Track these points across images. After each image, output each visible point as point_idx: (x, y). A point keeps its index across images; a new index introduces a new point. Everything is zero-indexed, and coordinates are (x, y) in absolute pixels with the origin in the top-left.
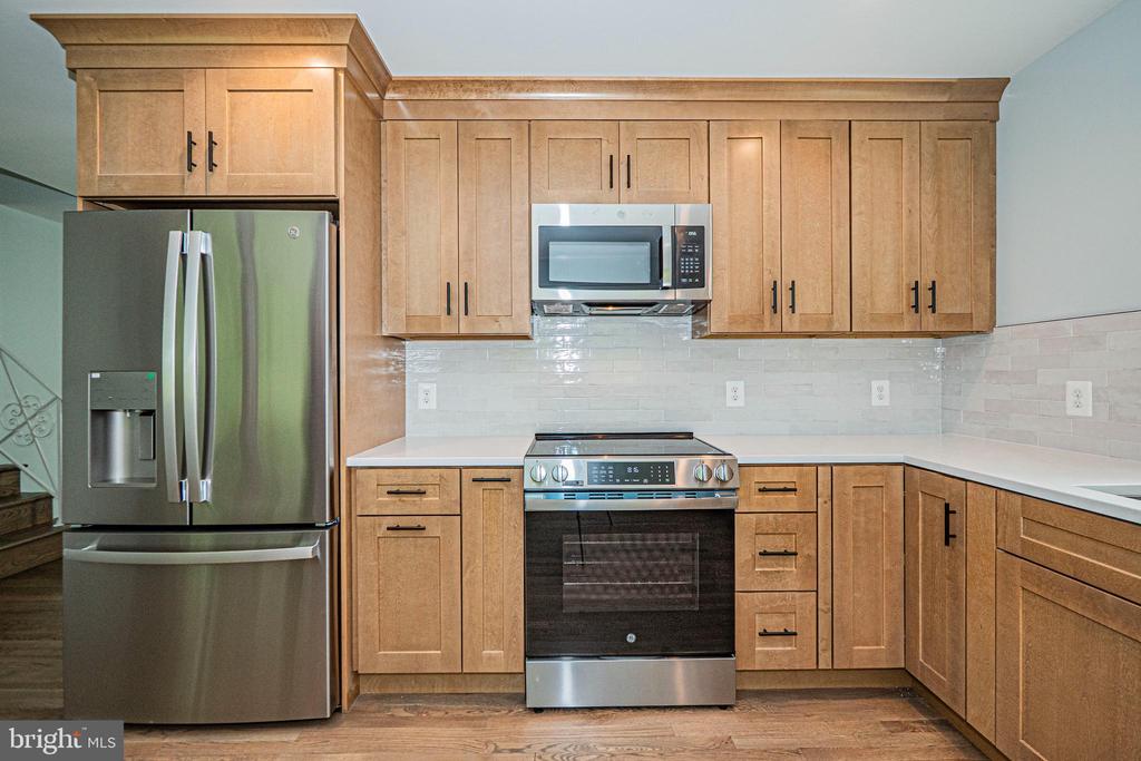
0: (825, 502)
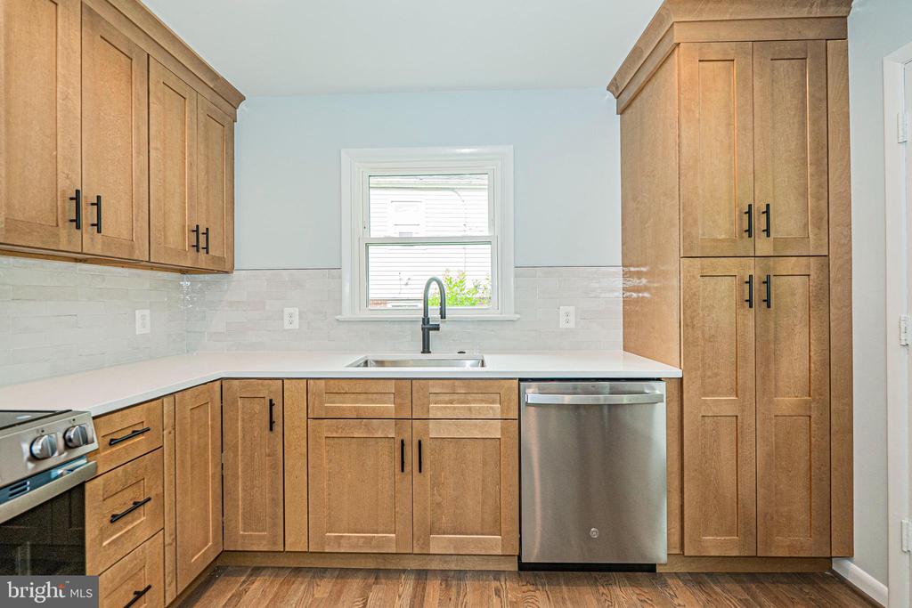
0: (170, 433)
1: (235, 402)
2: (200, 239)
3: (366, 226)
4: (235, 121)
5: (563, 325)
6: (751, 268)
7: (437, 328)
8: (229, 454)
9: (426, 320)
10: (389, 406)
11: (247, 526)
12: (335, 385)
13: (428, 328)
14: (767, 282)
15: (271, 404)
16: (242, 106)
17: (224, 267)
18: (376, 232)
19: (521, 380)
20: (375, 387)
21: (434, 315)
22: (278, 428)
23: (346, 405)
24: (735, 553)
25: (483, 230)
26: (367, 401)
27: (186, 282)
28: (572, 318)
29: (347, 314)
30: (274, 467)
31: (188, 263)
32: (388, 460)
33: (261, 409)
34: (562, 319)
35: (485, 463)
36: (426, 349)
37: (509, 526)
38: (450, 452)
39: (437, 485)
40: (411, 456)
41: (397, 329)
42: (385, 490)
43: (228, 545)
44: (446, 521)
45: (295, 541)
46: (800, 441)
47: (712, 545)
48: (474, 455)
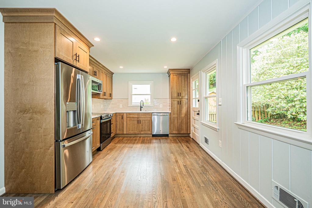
1: (117, 116)
2: (110, 95)
3: (132, 92)
5: (160, 107)
6: (179, 100)
7: (142, 107)
8: (117, 122)
9: (141, 106)
10: (136, 116)
11: (119, 131)
12: (130, 114)
13: (141, 107)
14: (180, 101)
17: (112, 98)
18: (133, 93)
19: (152, 113)
20: (135, 114)
21: (142, 106)
22: (123, 119)
23: (131, 116)
24: (177, 133)
25: (149, 93)
28: (162, 106)
29: (129, 105)
30: (122, 123)
31: (109, 98)
32: (137, 123)
33: (121, 117)
34: (160, 106)
35: (148, 123)
36: (141, 110)
37: (151, 130)
38: (144, 121)
39: (142, 125)
40: (139, 122)
41: (136, 107)
42: (136, 126)
43: (117, 133)
44: (143, 130)
45: (125, 133)
46: (184, 120)
47: (174, 132)
48: (147, 122)
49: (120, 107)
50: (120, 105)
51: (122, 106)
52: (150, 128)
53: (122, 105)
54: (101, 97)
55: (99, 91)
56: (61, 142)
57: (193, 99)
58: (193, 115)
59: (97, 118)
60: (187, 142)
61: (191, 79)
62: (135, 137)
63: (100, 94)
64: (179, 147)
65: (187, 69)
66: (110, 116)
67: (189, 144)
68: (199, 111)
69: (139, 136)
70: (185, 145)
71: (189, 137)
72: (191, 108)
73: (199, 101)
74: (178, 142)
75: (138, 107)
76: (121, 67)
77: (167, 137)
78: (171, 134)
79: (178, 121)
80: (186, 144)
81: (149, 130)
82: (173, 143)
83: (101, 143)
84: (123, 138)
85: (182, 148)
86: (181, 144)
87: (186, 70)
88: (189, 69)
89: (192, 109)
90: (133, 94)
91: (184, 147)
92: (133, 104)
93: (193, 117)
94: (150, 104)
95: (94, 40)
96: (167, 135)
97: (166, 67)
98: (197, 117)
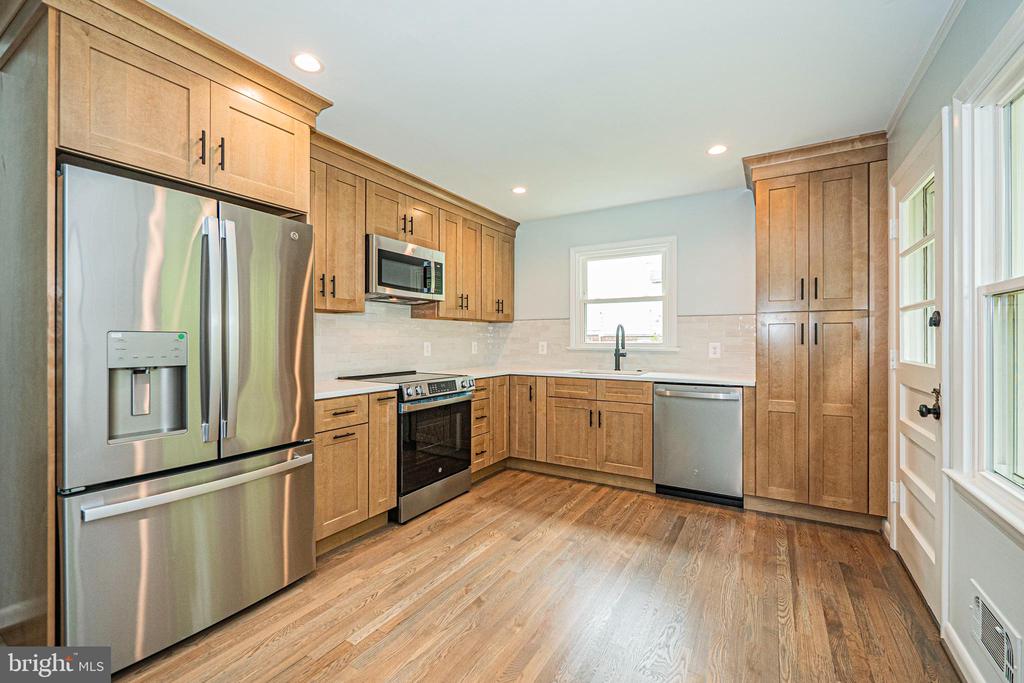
1: (515, 387)
2: (499, 306)
3: (584, 293)
4: (515, 236)
5: (711, 356)
6: (804, 319)
7: (624, 355)
8: (512, 411)
9: (617, 350)
10: (585, 393)
11: (520, 445)
12: (560, 381)
13: (618, 355)
14: (816, 325)
15: (531, 388)
16: (518, 229)
17: (509, 319)
19: (656, 383)
20: (578, 383)
22: (533, 399)
23: (565, 391)
24: (791, 499)
25: (658, 292)
26: (575, 389)
27: (491, 328)
28: (718, 350)
29: (573, 346)
30: (532, 419)
31: (493, 319)
32: (585, 421)
33: (526, 390)
34: (711, 350)
35: (634, 427)
36: (617, 368)
37: (647, 463)
38: (616, 418)
39: (609, 435)
40: (595, 419)
41: (601, 355)
42: (583, 435)
43: (513, 455)
44: (613, 456)
45: (541, 458)
46: (845, 434)
47: (775, 492)
48: (629, 420)
49: (540, 353)
50: (541, 343)
51: (548, 345)
52: (647, 454)
53: (545, 344)
54: (441, 315)
55: (426, 290)
56: (66, 499)
57: (906, 309)
58: (901, 408)
59: (378, 396)
60: (848, 573)
61: (893, 191)
62: (580, 481)
63: (438, 301)
64: (769, 605)
65: (863, 139)
66: (463, 387)
67: (857, 595)
68: (937, 392)
69: (599, 480)
70: (819, 593)
71: (880, 537)
72: (893, 364)
73: (936, 321)
74: (784, 558)
75: (607, 355)
76: (519, 190)
77: (729, 512)
78: (756, 497)
79: (803, 437)
80: (828, 589)
81: (640, 462)
82: (744, 557)
83: (400, 494)
84: (532, 476)
85: (784, 617)
86: (795, 581)
87: (859, 146)
88: (883, 135)
89: (897, 370)
90: (591, 296)
91: (804, 614)
92: (588, 341)
93: (900, 424)
94: (660, 340)
95: (293, 64)
96: (736, 503)
97: (717, 150)
98: (924, 428)
